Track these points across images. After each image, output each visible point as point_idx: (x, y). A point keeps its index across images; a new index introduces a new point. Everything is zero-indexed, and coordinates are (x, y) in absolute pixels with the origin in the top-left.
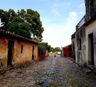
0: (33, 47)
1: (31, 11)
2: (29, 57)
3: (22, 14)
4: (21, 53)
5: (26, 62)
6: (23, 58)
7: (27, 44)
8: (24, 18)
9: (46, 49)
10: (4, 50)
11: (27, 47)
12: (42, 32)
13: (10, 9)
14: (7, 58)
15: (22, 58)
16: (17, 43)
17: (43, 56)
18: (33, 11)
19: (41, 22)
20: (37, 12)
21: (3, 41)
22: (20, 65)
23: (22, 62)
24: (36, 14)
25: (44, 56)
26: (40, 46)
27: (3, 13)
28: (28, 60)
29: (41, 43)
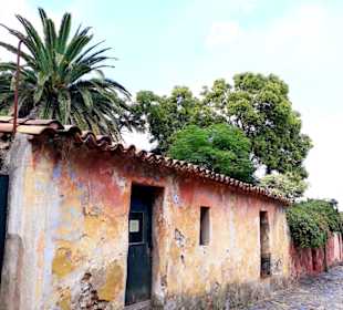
0: (263, 215)
1: (251, 77)
2: (242, 263)
3: (217, 95)
4: (201, 243)
5: (228, 286)
6: (212, 266)
7: (231, 204)
8: (226, 109)
9: (332, 230)
10: (111, 229)
11: (231, 214)
12: (304, 155)
13: (176, 88)
14: (124, 267)
15: (208, 269)
16: (176, 198)
17: (320, 262)
18: (259, 76)
19: (298, 115)
20: (276, 78)
21: (102, 186)
22: (200, 302)
23: (208, 289)
24: (270, 85)
25: (325, 261)
26: (300, 214)
27: (154, 103)
28: (242, 280)
29: (302, 203)
